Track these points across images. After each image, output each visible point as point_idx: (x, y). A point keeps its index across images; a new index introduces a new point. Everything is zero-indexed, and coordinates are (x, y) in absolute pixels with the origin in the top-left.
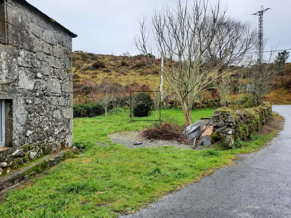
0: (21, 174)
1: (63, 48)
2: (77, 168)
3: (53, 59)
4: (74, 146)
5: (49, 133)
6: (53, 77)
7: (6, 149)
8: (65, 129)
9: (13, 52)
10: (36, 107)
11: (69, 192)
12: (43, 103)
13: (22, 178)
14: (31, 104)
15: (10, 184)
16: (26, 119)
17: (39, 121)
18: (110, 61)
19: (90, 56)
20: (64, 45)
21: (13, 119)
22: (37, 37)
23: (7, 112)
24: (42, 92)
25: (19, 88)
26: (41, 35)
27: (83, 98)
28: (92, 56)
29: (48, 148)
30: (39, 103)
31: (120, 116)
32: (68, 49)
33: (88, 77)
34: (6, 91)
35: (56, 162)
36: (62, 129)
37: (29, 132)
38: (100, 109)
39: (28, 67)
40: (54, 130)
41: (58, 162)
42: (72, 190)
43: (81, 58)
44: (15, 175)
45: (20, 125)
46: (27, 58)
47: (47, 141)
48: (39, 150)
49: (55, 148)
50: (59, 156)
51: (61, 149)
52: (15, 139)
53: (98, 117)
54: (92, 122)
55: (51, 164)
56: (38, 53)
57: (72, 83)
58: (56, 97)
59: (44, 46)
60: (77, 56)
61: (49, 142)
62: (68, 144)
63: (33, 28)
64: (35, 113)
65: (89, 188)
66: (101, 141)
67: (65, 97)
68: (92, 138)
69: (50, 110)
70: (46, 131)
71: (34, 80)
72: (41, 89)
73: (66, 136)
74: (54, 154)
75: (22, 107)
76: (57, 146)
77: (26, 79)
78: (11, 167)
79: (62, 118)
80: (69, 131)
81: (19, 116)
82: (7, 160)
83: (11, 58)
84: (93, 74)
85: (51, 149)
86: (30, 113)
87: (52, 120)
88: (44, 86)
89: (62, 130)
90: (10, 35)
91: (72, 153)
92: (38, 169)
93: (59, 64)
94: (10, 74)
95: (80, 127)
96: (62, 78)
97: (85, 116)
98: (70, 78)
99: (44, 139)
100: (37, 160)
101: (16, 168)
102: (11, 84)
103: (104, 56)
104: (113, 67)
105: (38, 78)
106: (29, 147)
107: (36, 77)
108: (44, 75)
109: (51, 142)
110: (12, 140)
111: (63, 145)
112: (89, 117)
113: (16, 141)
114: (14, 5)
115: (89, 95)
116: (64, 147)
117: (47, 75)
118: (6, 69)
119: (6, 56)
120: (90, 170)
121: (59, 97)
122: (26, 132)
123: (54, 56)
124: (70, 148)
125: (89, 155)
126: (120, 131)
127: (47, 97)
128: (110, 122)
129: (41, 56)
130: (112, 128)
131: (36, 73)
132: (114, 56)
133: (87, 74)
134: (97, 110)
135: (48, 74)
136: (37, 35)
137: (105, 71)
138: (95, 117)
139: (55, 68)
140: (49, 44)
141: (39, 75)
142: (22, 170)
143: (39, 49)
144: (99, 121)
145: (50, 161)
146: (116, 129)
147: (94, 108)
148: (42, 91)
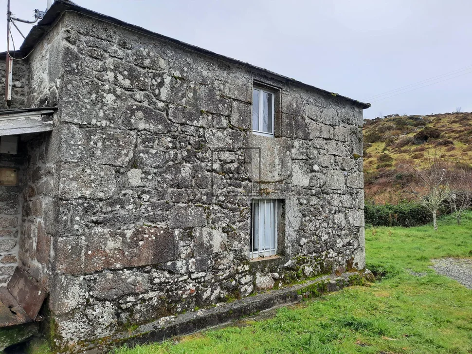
0: (294, 292)
1: (349, 127)
2: (364, 299)
3: (334, 145)
4: (366, 269)
5: (329, 244)
6: (334, 168)
7: (278, 257)
8: (351, 241)
9: (287, 144)
10: (312, 209)
11: (346, 325)
12: (321, 203)
13: (294, 297)
14: (306, 204)
15: (282, 301)
16: (300, 222)
17: (315, 226)
18: (453, 124)
19: (411, 120)
20: (350, 122)
21: (286, 222)
22: (314, 120)
23: (280, 213)
24: (319, 189)
25: (292, 185)
26: (319, 117)
27: (397, 193)
28: (416, 121)
29: (328, 265)
30: (315, 203)
31: (467, 228)
32: (357, 127)
33: (407, 157)
34: (279, 190)
35: (338, 287)
36: (348, 240)
37: (303, 241)
38: (424, 213)
39: (303, 159)
40: (336, 241)
41: (342, 287)
42: (350, 325)
43: (394, 126)
44: (287, 291)
45: (293, 230)
46: (301, 148)
47: (326, 255)
48: (316, 266)
49: (338, 267)
50: (343, 280)
51: (347, 271)
52: (287, 247)
53: (421, 228)
54: (406, 235)
55: (332, 287)
56: (315, 140)
57: (362, 173)
58: (339, 195)
59: (323, 129)
60: (388, 124)
61: (329, 256)
62: (356, 264)
63: (309, 112)
64: (311, 216)
65: (373, 329)
66: (414, 267)
67: (351, 195)
68: (400, 262)
69: (330, 213)
70: (325, 241)
71: (310, 175)
72: (318, 185)
73: (354, 251)
74: (336, 275)
75: (296, 209)
76: (340, 265)
77: (301, 174)
78: (283, 280)
79: (347, 225)
80: (359, 245)
81: (292, 219)
82: (278, 270)
83: (284, 151)
84: (416, 151)
85: (332, 267)
86: (304, 216)
87: (333, 227)
88: (321, 181)
89: (347, 242)
90: (284, 125)
91: (364, 279)
92: (313, 290)
93: (343, 149)
94: (283, 170)
95: (385, 242)
96: (346, 169)
97: (396, 223)
98: (359, 167)
99: (322, 252)
100: (313, 279)
101: (288, 283)
102: (284, 182)
103: (439, 117)
104: (457, 135)
105: (315, 171)
106: (303, 259)
107: (312, 171)
108: (322, 167)
109: (332, 258)
110: (284, 248)
111: (349, 264)
112: (404, 226)
113: (288, 249)
114: (289, 91)
115: (406, 189)
116: (351, 267)
117: (326, 167)
118: (279, 165)
119: (280, 150)
120: (382, 307)
121: (343, 194)
122: (300, 239)
123: (336, 140)
124: (360, 270)
125: (388, 286)
126: (458, 256)
127: (325, 196)
128: (443, 238)
129: (317, 143)
130: (441, 249)
131: (312, 165)
132: (462, 113)
133: (405, 151)
134: (419, 215)
135: (327, 165)
136: (314, 118)
137: (440, 144)
138: (414, 226)
139: (337, 156)
140: (329, 125)
141: (316, 167)
142: (296, 287)
143: (317, 135)
144: (421, 234)
145: (329, 283)
146: (449, 252)
147: (413, 211)
148: (320, 187)
